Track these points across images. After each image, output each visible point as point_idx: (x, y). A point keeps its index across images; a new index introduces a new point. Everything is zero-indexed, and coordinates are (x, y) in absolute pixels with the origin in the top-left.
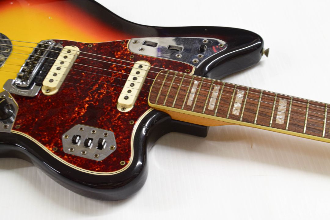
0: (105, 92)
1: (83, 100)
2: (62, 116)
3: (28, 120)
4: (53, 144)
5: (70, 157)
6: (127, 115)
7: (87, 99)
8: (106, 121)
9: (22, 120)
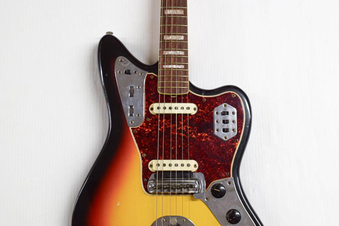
0: (185, 126)
1: (195, 139)
2: (211, 147)
3: (221, 170)
4: (233, 144)
5: (239, 129)
6: (199, 105)
7: (194, 136)
8: (207, 117)
9: (222, 173)
